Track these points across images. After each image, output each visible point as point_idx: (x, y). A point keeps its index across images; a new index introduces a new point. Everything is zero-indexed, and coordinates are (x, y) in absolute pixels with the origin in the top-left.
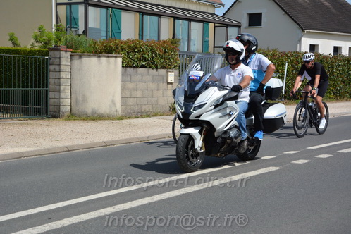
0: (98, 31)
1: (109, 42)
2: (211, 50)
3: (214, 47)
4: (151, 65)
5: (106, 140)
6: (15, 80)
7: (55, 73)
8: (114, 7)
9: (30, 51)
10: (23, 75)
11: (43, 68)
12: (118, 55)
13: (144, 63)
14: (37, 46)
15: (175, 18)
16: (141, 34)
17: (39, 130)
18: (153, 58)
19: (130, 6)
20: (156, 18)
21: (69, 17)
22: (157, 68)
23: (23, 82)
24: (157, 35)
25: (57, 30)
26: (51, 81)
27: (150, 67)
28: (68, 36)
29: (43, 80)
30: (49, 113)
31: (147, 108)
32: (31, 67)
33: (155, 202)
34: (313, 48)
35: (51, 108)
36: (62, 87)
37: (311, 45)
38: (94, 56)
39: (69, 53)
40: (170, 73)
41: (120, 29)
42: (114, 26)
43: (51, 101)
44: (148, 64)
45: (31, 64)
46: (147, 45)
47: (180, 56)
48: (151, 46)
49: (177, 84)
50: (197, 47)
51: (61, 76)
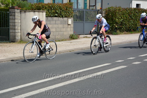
1: (39, 4)
2: (88, 7)
3: (90, 6)
4: (60, 16)
7: (12, 20)
11: (7, 18)
12: (44, 11)
13: (56, 15)
14: (3, 6)
16: (54, 0)
17: (6, 48)
18: (61, 12)
22: (63, 17)
24: (62, 1)
26: (11, 24)
27: (59, 17)
28: (17, 1)
29: (7, 23)
30: (10, 40)
31: (58, 37)
34: (138, 5)
35: (11, 37)
36: (16, 27)
37: (137, 4)
38: (32, 11)
39: (19, 10)
40: (69, 20)
43: (11, 34)
44: (59, 15)
46: (58, 6)
47: (73, 11)
48: (60, 6)
49: (73, 25)
50: (81, 6)
51: (16, 21)
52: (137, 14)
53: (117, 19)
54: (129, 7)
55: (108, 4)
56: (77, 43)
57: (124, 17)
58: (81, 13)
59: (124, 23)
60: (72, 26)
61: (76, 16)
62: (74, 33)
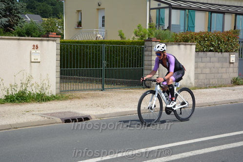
0: (178, 26)
1: (186, 34)
4: (217, 49)
6: (122, 62)
7: (148, 57)
8: (190, 9)
9: (132, 43)
10: (127, 59)
11: (140, 54)
12: (193, 43)
13: (212, 49)
14: (137, 39)
15: (236, 14)
16: (210, 28)
18: (219, 44)
19: (202, 7)
20: (221, 15)
21: (158, 18)
22: (221, 52)
23: (127, 63)
24: (222, 28)
25: (150, 27)
26: (146, 63)
27: (216, 51)
28: (157, 31)
29: (140, 62)
30: (144, 85)
31: (213, 81)
32: (132, 53)
33: (222, 150)
38: (176, 44)
40: (231, 55)
41: (194, 24)
42: (190, 22)
44: (215, 49)
45: (133, 51)
46: (214, 35)
47: (240, 42)
48: (218, 36)
49: (238, 63)
51: (152, 59)
60: (237, 64)
62: (239, 75)
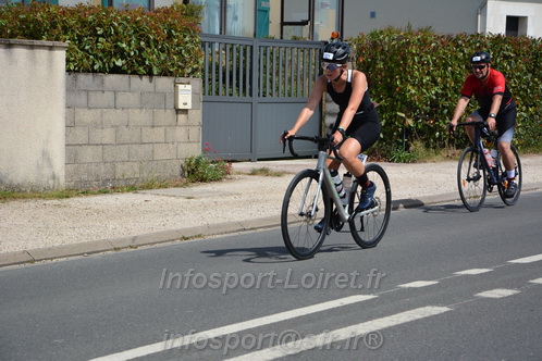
1: (33, 9)
2: (274, 30)
3: (283, 24)
4: (137, 67)
5: (30, 246)
12: (57, 43)
13: (119, 63)
18: (141, 50)
22: (150, 74)
27: (134, 73)
31: (127, 170)
34: (514, 23)
37: (508, 17)
40: (181, 87)
44: (130, 65)
46: (126, 19)
47: (203, 46)
48: (136, 23)
49: (200, 112)
50: (241, 23)
52: (509, 64)
53: (413, 85)
54: (470, 32)
55: (373, 15)
56: (220, 200)
57: (444, 77)
58: (242, 58)
59: (444, 107)
60: (196, 116)
61: (217, 73)
62: (205, 149)
